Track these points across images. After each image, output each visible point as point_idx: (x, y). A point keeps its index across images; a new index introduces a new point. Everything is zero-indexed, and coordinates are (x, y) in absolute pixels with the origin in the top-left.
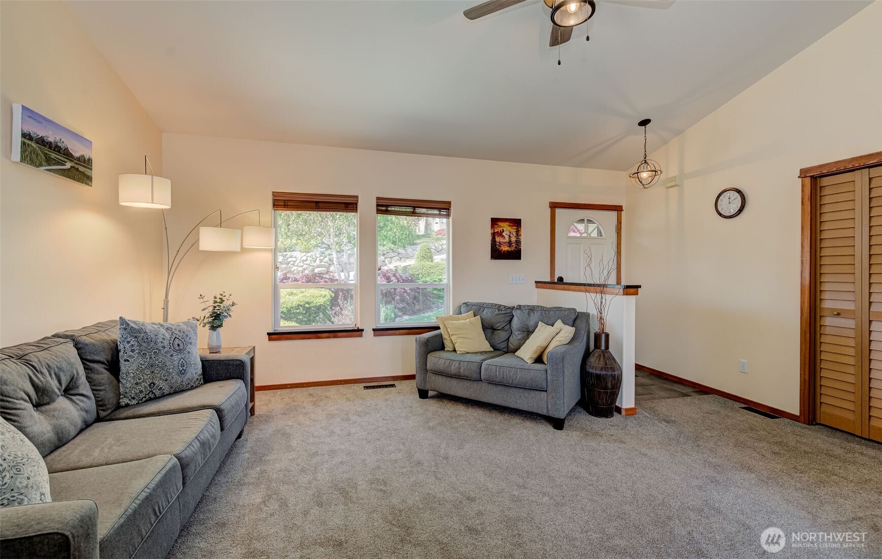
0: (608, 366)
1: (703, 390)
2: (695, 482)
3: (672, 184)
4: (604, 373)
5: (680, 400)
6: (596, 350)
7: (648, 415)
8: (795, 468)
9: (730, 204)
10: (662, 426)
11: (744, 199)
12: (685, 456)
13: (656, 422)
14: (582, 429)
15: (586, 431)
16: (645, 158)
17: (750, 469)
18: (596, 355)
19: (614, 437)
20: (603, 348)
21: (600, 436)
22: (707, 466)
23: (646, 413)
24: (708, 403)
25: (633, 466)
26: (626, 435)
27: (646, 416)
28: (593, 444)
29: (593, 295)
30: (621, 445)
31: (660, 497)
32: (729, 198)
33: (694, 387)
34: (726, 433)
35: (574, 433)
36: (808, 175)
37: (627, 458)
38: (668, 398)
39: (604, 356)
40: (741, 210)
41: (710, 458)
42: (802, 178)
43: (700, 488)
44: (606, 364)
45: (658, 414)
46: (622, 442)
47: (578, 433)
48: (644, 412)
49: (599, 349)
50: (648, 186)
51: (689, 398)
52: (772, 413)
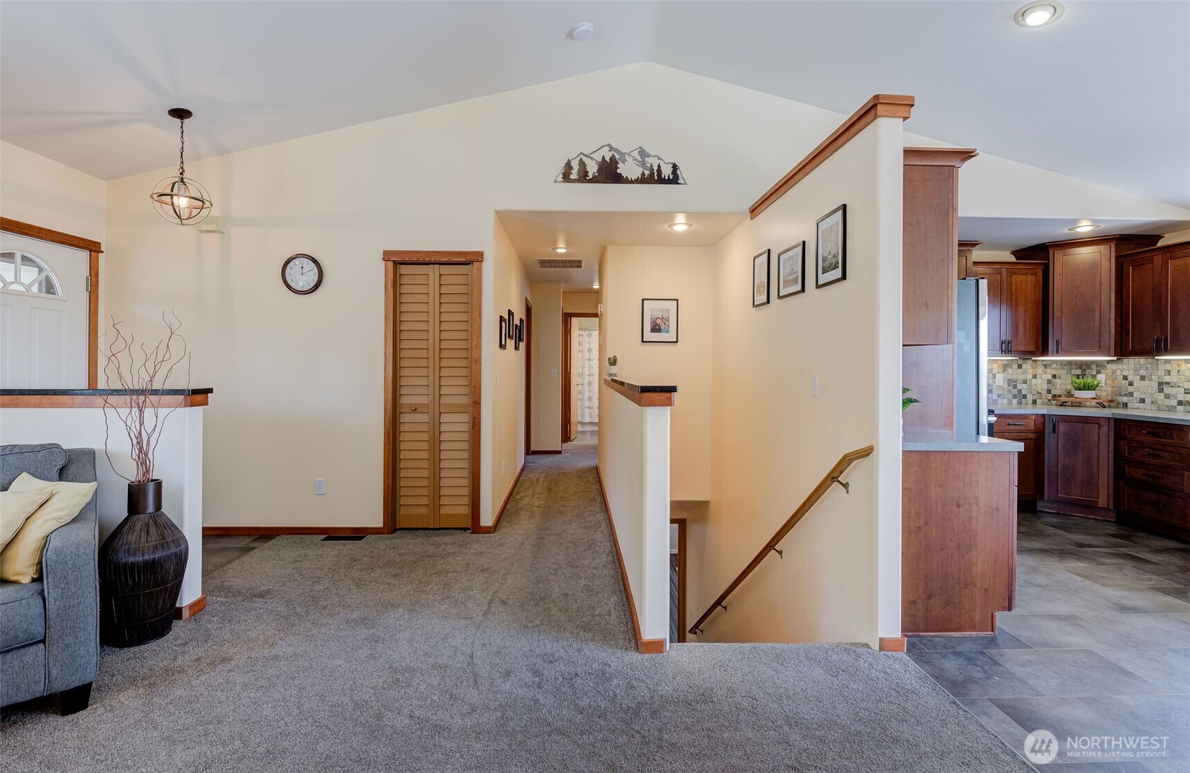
0: (168, 540)
1: (265, 535)
2: (363, 653)
3: (213, 227)
4: (159, 554)
5: (247, 559)
6: (136, 517)
7: (224, 600)
8: (420, 582)
9: (303, 276)
10: (260, 605)
11: (322, 272)
12: (324, 630)
13: (246, 604)
14: (133, 681)
15: (144, 679)
16: (181, 174)
17: (393, 606)
18: (138, 527)
19: (204, 662)
20: (151, 509)
21: (179, 672)
22: (355, 626)
23: (219, 599)
24: (285, 550)
25: (275, 685)
26: (222, 646)
27: (222, 604)
28: (180, 692)
29: (124, 412)
30: (228, 666)
31: (346, 700)
32: (302, 268)
33: (249, 535)
34: (336, 577)
35: (122, 697)
36: (391, 259)
37: (256, 680)
38: (229, 562)
39: (155, 522)
40: (317, 286)
41: (349, 615)
42: (385, 260)
43: (372, 656)
44: (163, 538)
45: (239, 592)
46: (225, 660)
47: (131, 692)
48: (214, 598)
49: (144, 513)
50: (188, 222)
51: (255, 551)
52: (356, 534)
